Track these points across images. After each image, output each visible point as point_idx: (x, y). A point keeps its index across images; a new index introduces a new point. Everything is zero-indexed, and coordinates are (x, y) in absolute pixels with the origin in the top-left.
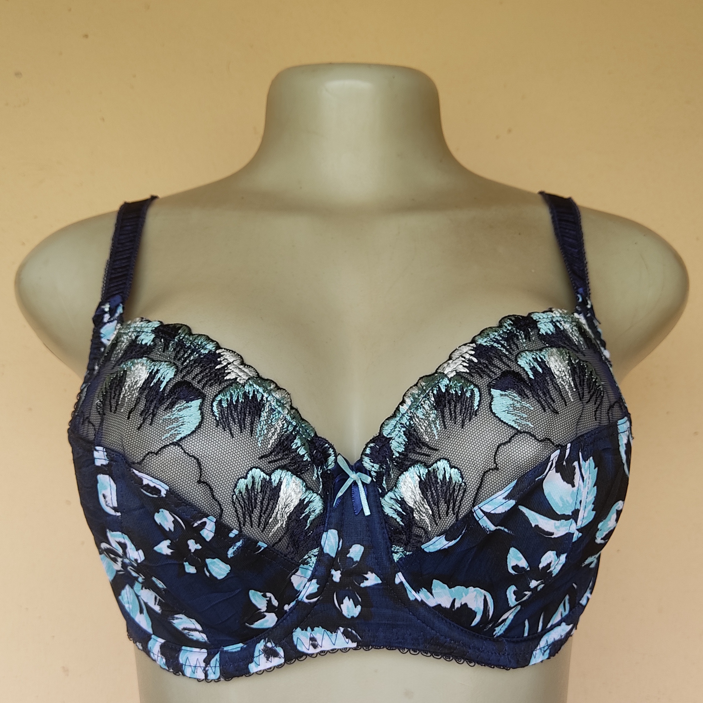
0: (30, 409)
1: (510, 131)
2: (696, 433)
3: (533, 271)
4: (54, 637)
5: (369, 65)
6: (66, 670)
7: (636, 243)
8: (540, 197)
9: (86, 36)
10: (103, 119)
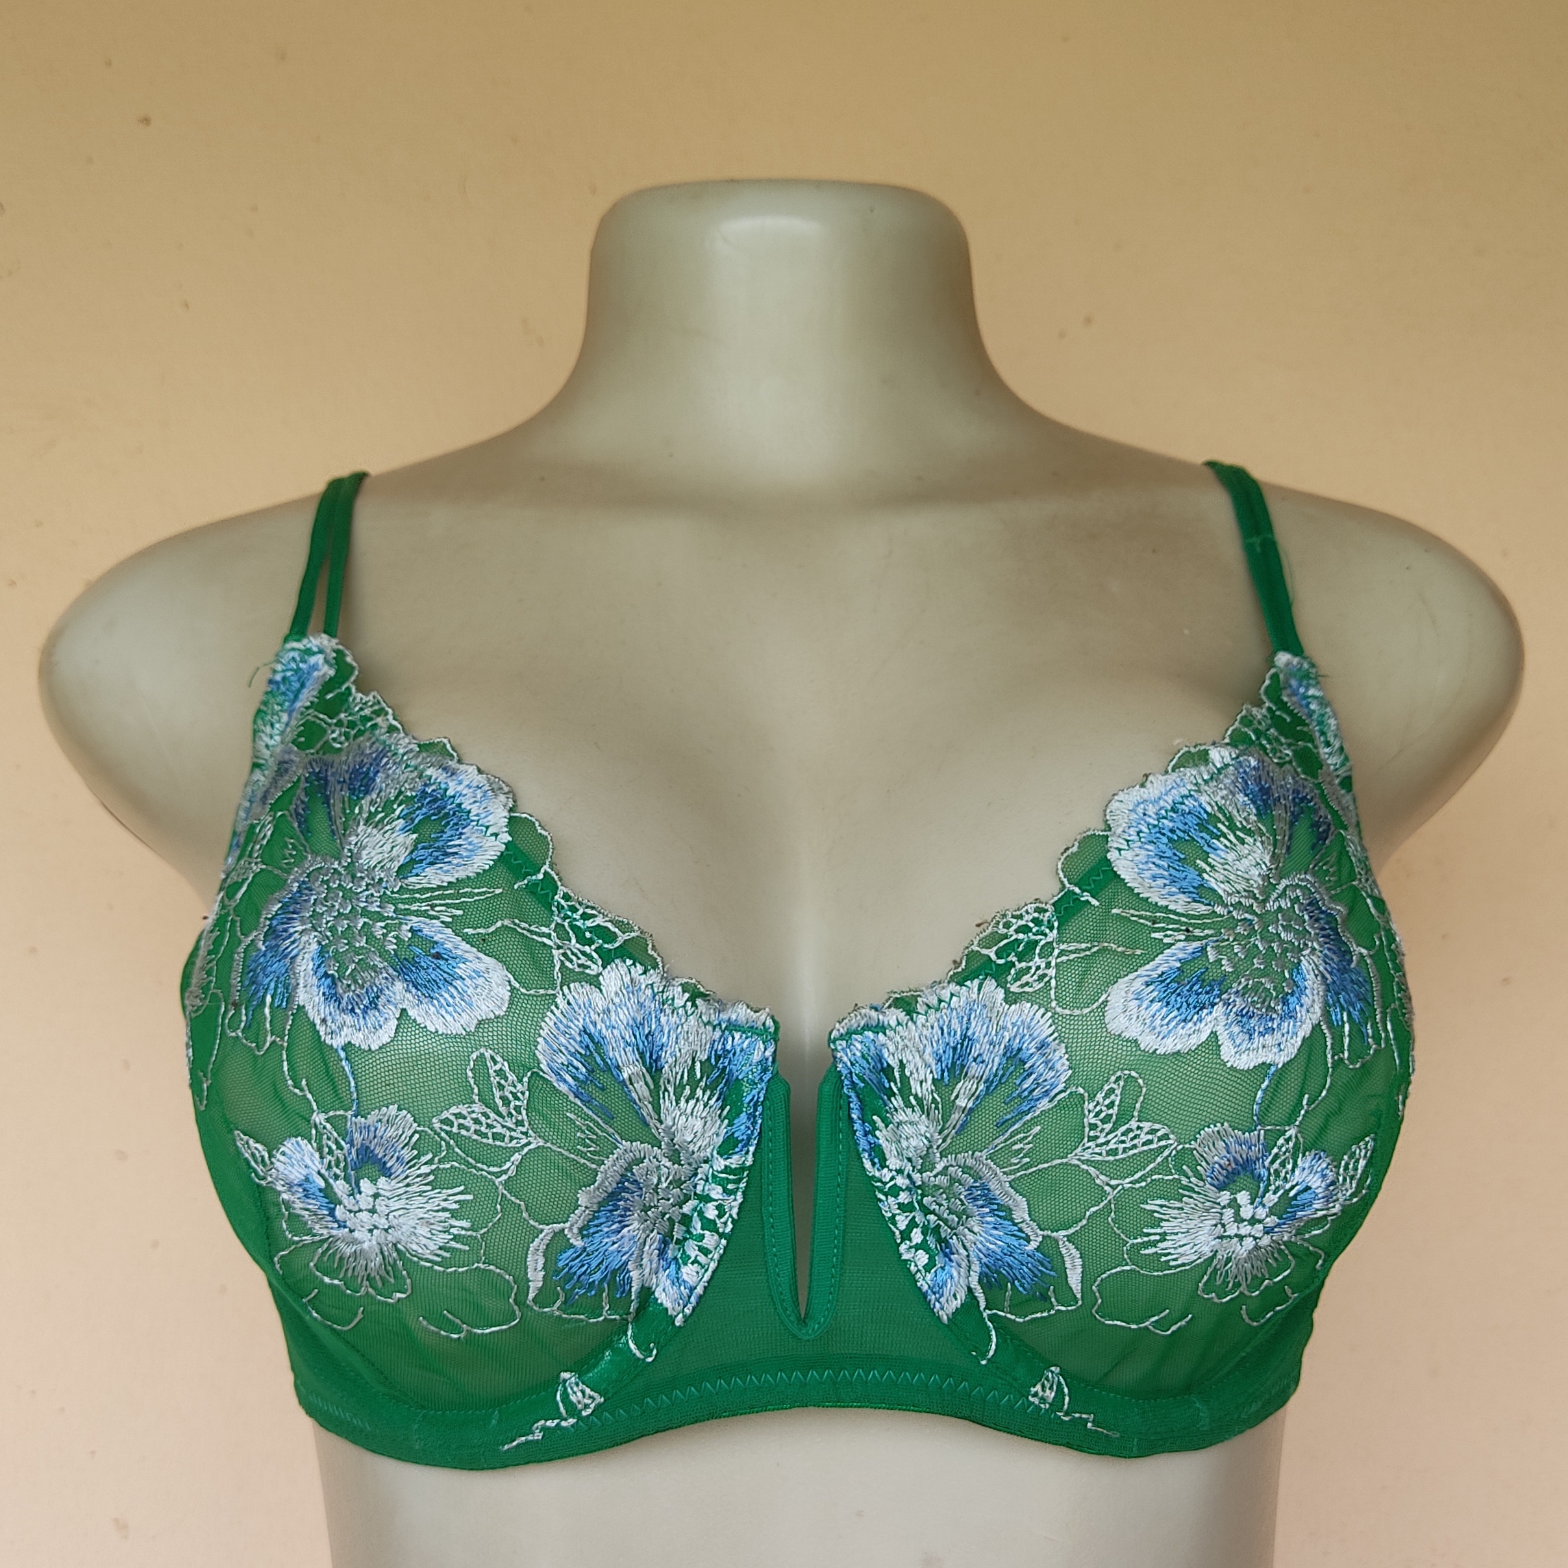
0: (33, 950)
1: (1088, 321)
2: (1506, 981)
3: (1186, 632)
4: (93, 1453)
5: (819, 184)
6: (121, 1526)
7: (1408, 568)
8: (1208, 472)
9: (146, 121)
10: (187, 306)
